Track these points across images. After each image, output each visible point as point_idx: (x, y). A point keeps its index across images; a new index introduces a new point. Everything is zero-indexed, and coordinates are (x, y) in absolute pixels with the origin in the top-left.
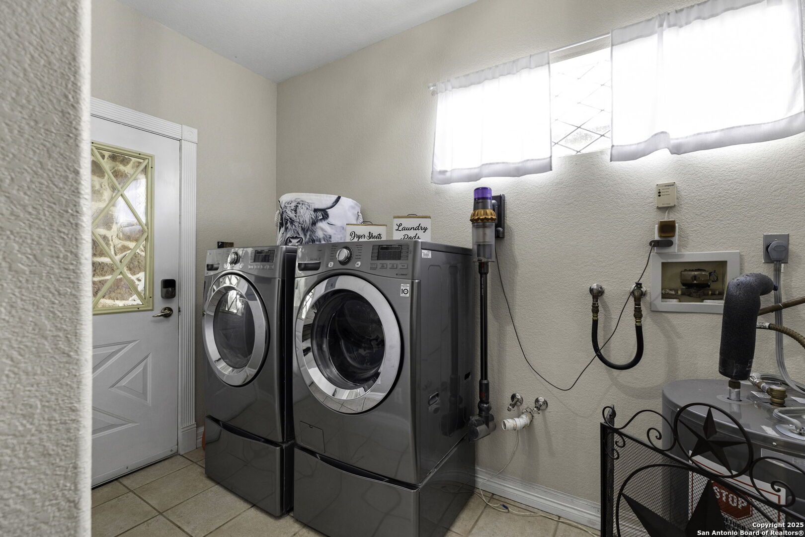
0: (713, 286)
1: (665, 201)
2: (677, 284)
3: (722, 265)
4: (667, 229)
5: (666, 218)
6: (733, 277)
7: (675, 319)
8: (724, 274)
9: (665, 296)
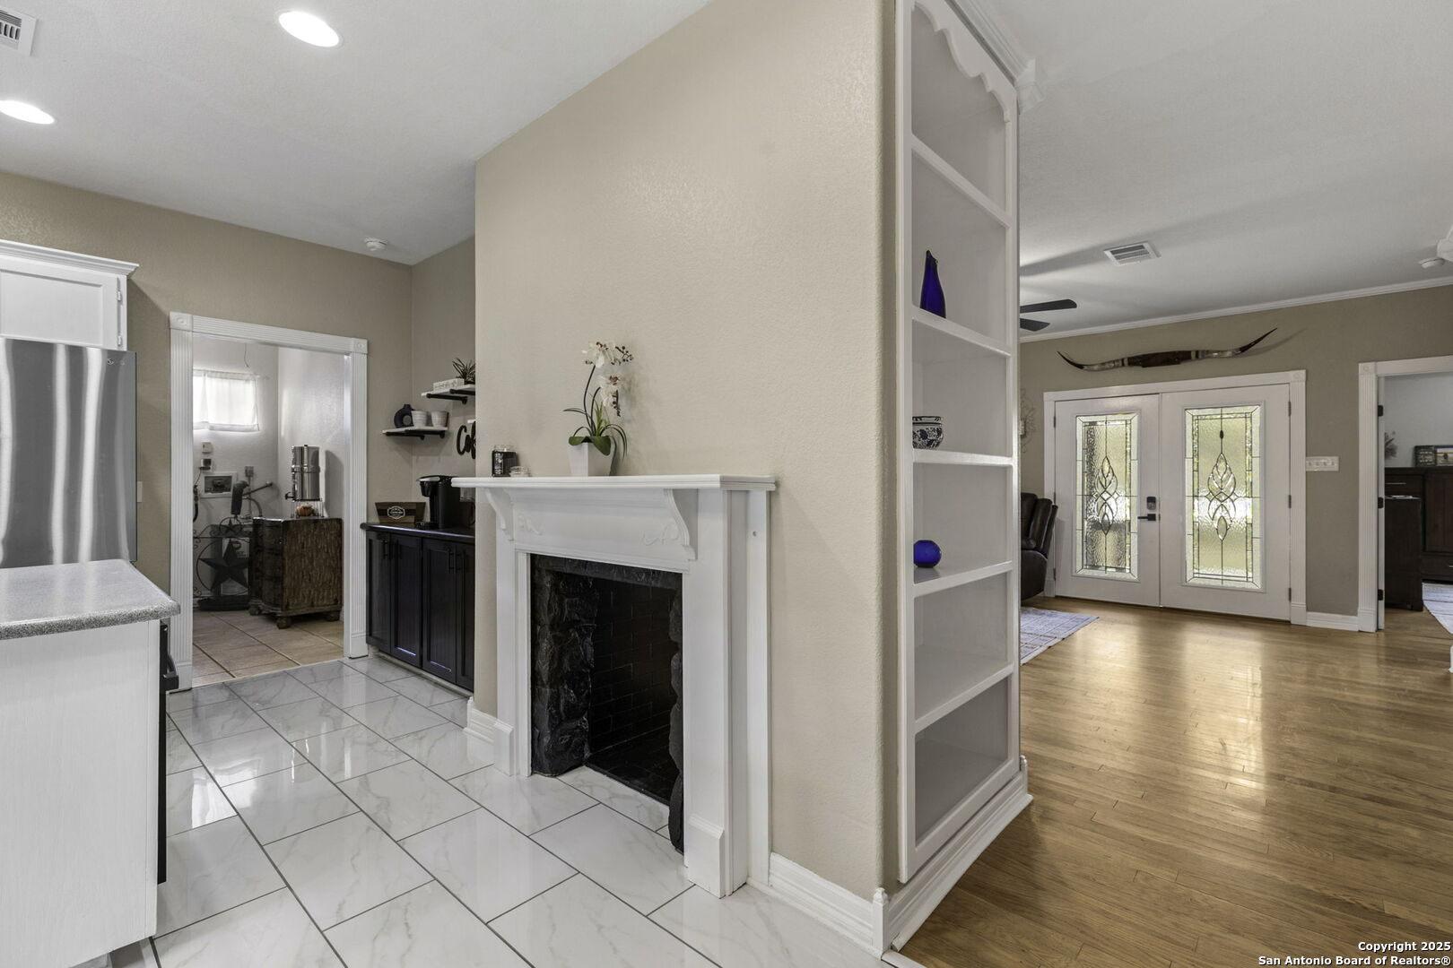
0: (226, 486)
1: (206, 450)
2: (210, 486)
3: (230, 477)
4: (207, 462)
5: (207, 457)
6: (234, 482)
7: (211, 501)
8: (231, 481)
9: (206, 491)
